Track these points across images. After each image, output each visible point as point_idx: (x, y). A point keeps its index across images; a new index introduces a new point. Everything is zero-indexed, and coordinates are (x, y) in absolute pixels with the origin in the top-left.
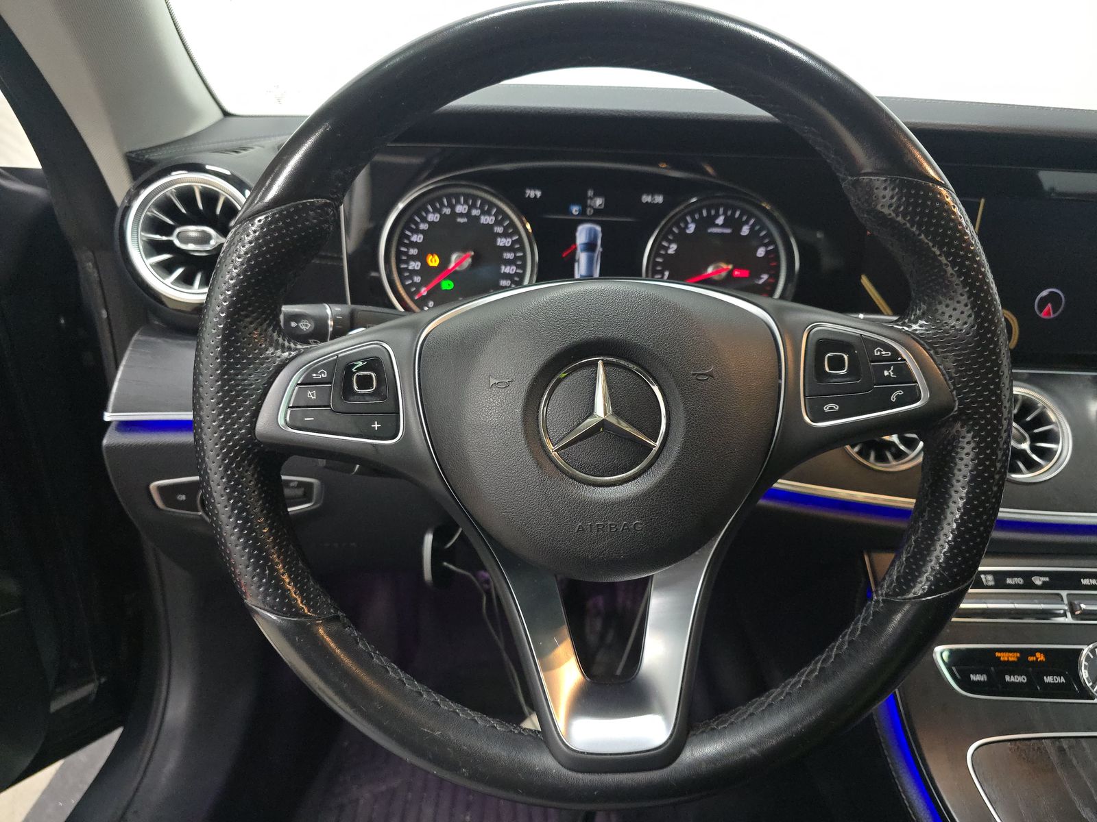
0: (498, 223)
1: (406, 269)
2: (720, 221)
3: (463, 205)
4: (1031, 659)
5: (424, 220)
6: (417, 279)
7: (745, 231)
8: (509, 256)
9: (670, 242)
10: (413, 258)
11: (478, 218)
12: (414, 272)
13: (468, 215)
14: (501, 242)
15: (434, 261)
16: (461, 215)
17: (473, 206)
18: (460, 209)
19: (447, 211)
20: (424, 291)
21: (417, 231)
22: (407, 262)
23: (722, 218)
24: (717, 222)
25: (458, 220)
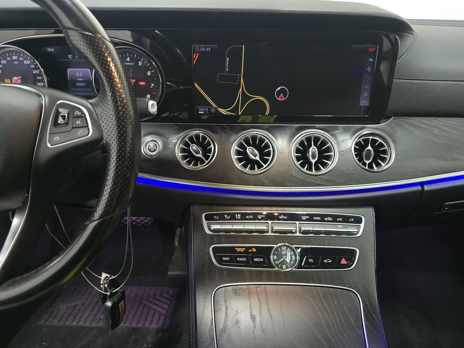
0: (32, 63)
3: (15, 56)
4: (250, 251)
8: (39, 78)
11: (22, 61)
13: (18, 60)
14: (35, 72)
15: (8, 82)
16: (15, 60)
17: (19, 57)
18: (14, 58)
19: (9, 59)
23: (129, 58)
24: (127, 60)
25: (15, 63)
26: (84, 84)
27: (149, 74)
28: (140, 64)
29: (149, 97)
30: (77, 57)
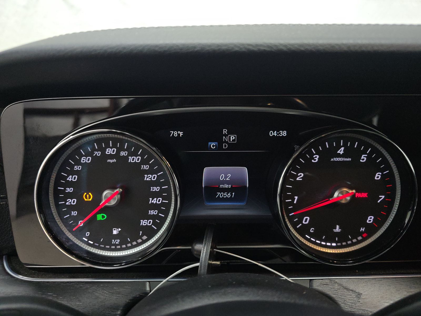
0: (144, 162)
1: (65, 205)
2: (341, 151)
3: (111, 148)
5: (78, 163)
6: (74, 213)
7: (364, 158)
8: (156, 189)
9: (298, 171)
10: (70, 196)
11: (126, 158)
12: (71, 208)
13: (117, 156)
14: (148, 178)
15: (88, 197)
16: (111, 156)
17: (121, 149)
18: (109, 151)
19: (98, 154)
20: (81, 223)
21: (73, 173)
22: (65, 200)
23: (343, 148)
24: (338, 152)
25: (109, 161)
26: (232, 195)
27: (378, 177)
28: (363, 159)
29: (372, 220)
30: (225, 146)
